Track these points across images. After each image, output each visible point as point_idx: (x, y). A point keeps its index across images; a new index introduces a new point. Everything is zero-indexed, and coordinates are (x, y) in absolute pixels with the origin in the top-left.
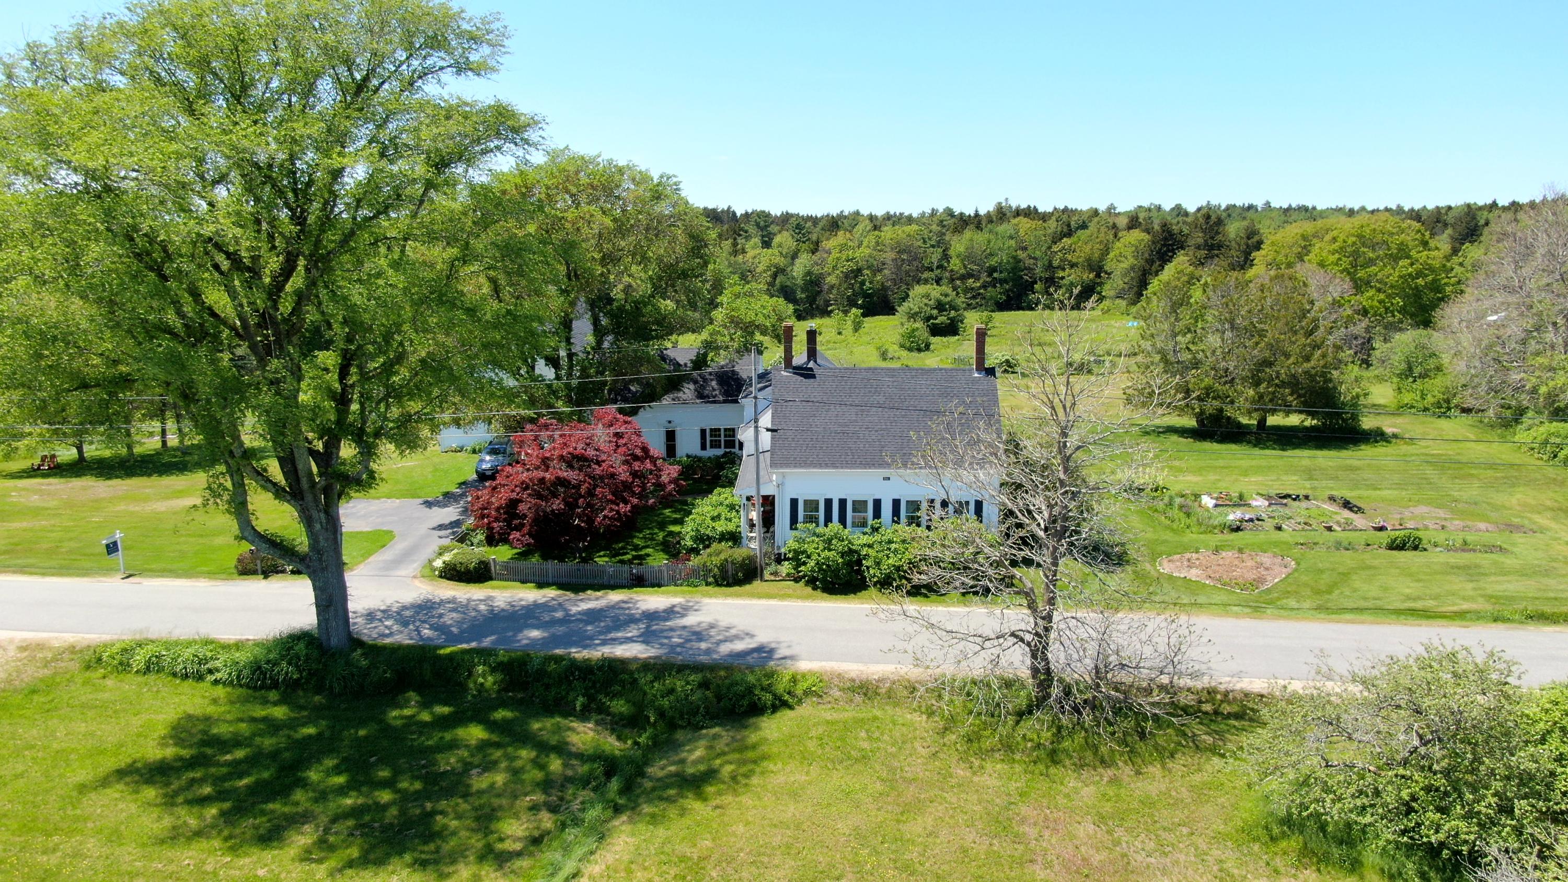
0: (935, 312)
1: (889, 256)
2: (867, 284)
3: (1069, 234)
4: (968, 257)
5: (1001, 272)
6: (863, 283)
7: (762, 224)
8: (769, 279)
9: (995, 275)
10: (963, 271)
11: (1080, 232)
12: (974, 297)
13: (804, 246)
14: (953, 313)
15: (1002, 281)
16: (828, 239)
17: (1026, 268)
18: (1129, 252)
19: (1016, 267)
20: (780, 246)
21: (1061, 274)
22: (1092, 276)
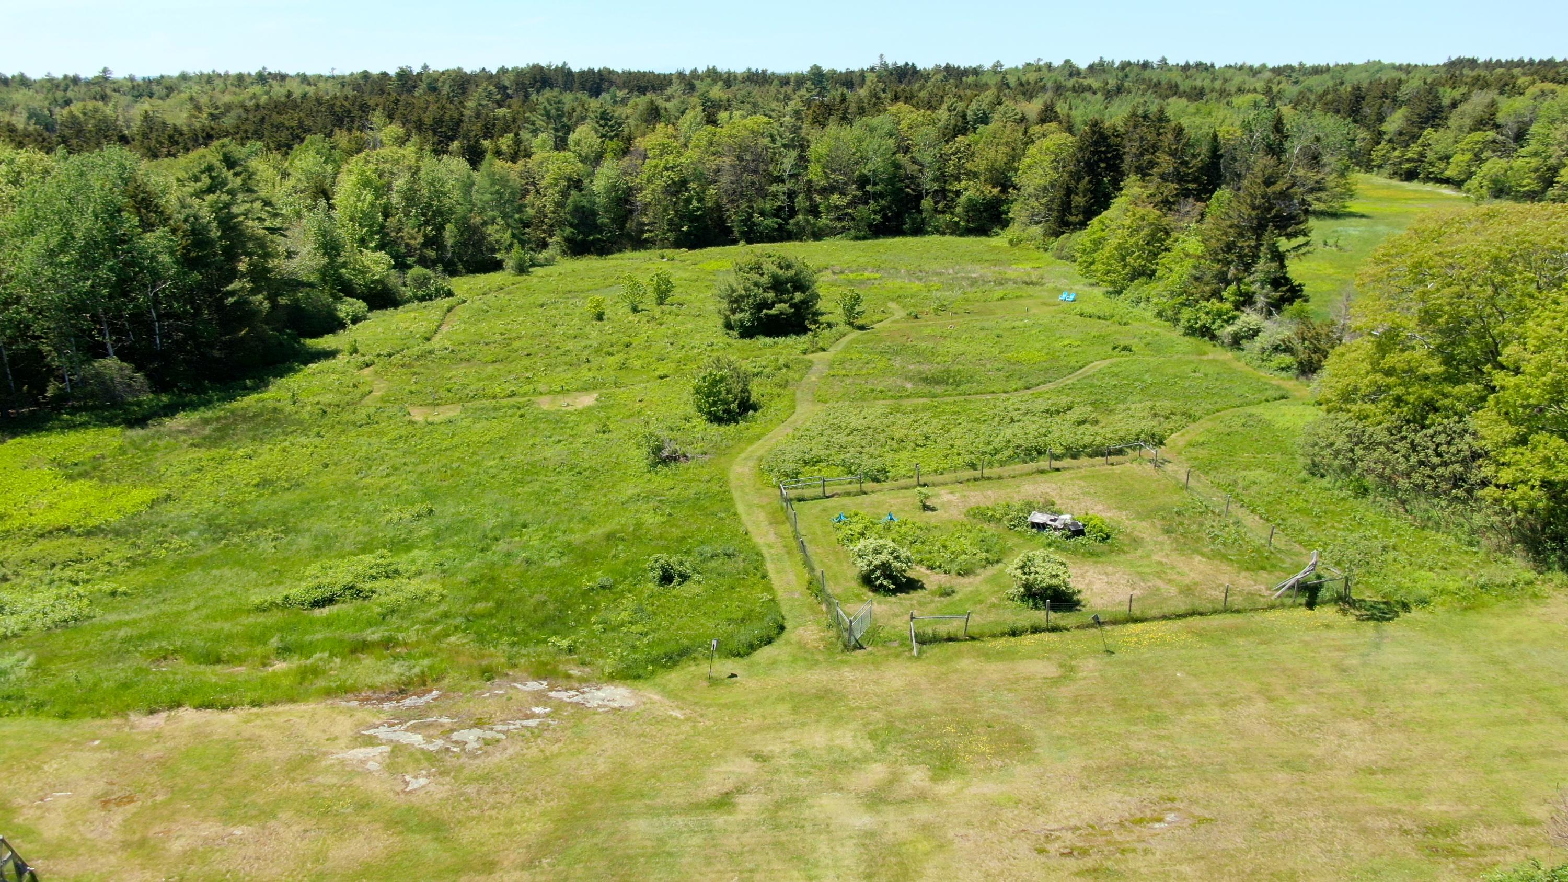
0: (771, 295)
1: (727, 161)
2: (695, 203)
3: (963, 131)
4: (831, 165)
5: (875, 184)
6: (688, 201)
7: (553, 112)
8: (557, 197)
9: (868, 188)
10: (823, 183)
11: (981, 128)
12: (839, 219)
13: (612, 145)
14: (798, 296)
15: (877, 196)
16: (644, 135)
17: (907, 177)
18: (1047, 160)
19: (896, 175)
20: (577, 143)
21: (957, 186)
22: (996, 191)
